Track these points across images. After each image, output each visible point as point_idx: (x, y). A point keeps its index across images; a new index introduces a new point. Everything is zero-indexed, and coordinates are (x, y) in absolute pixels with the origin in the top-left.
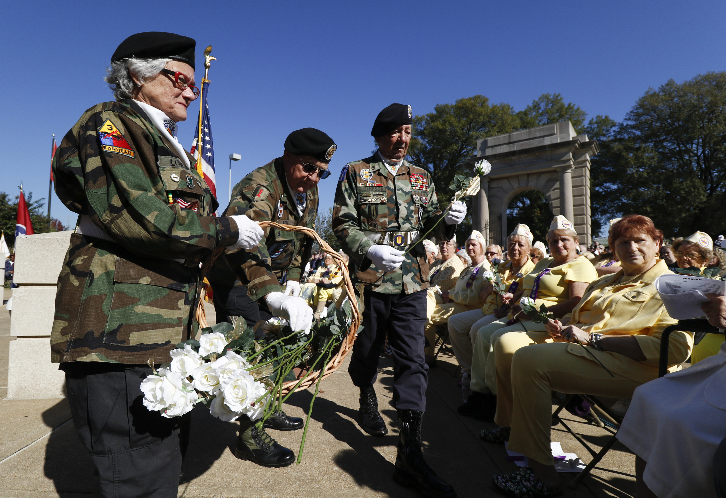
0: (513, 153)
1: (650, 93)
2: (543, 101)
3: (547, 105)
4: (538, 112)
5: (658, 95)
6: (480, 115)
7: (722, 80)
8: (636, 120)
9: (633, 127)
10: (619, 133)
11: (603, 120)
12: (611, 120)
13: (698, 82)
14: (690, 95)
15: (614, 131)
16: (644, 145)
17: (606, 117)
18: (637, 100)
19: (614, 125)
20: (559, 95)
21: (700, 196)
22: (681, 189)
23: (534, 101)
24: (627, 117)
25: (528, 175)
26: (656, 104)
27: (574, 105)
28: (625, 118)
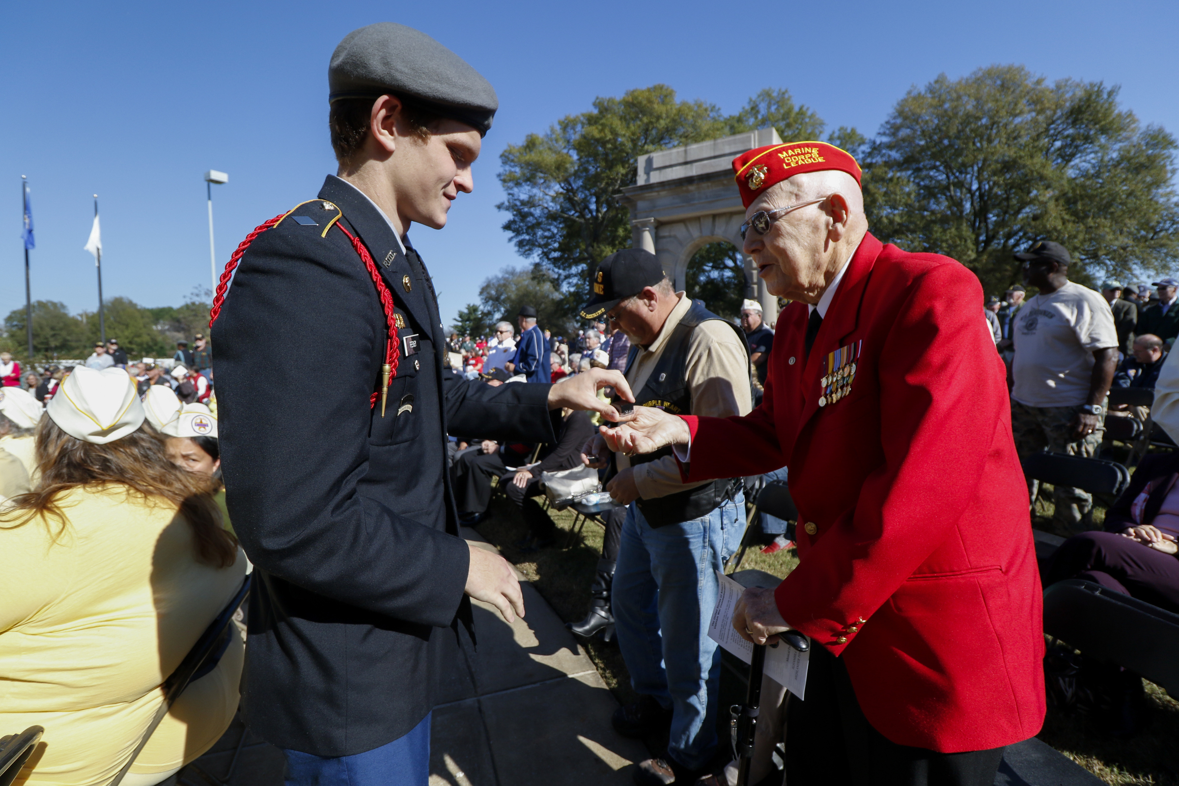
0: (689, 180)
1: (912, 95)
2: (763, 100)
3: (769, 107)
4: (756, 118)
5: (923, 97)
6: (659, 118)
7: (1008, 76)
8: (894, 134)
9: (890, 147)
10: (870, 154)
11: (849, 134)
12: (859, 135)
13: (978, 79)
14: (965, 99)
15: (863, 152)
16: (898, 174)
17: (853, 130)
18: (895, 104)
19: (862, 142)
20: (786, 91)
21: (968, 251)
22: (942, 241)
23: (751, 100)
24: (882, 131)
25: (714, 216)
26: (918, 111)
27: (808, 109)
28: (878, 131)
